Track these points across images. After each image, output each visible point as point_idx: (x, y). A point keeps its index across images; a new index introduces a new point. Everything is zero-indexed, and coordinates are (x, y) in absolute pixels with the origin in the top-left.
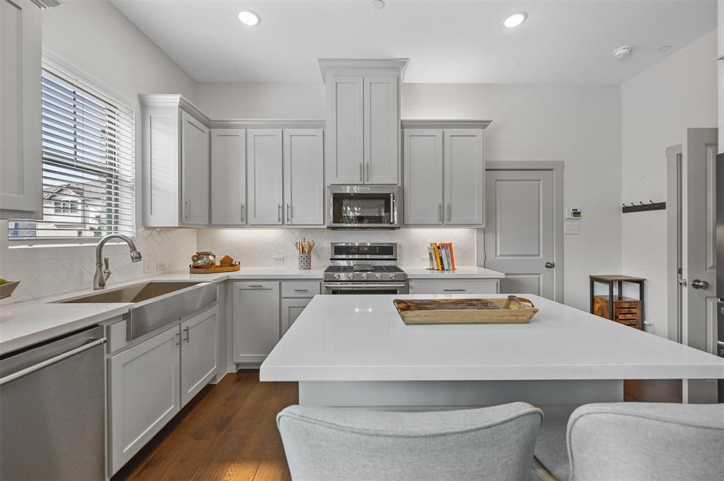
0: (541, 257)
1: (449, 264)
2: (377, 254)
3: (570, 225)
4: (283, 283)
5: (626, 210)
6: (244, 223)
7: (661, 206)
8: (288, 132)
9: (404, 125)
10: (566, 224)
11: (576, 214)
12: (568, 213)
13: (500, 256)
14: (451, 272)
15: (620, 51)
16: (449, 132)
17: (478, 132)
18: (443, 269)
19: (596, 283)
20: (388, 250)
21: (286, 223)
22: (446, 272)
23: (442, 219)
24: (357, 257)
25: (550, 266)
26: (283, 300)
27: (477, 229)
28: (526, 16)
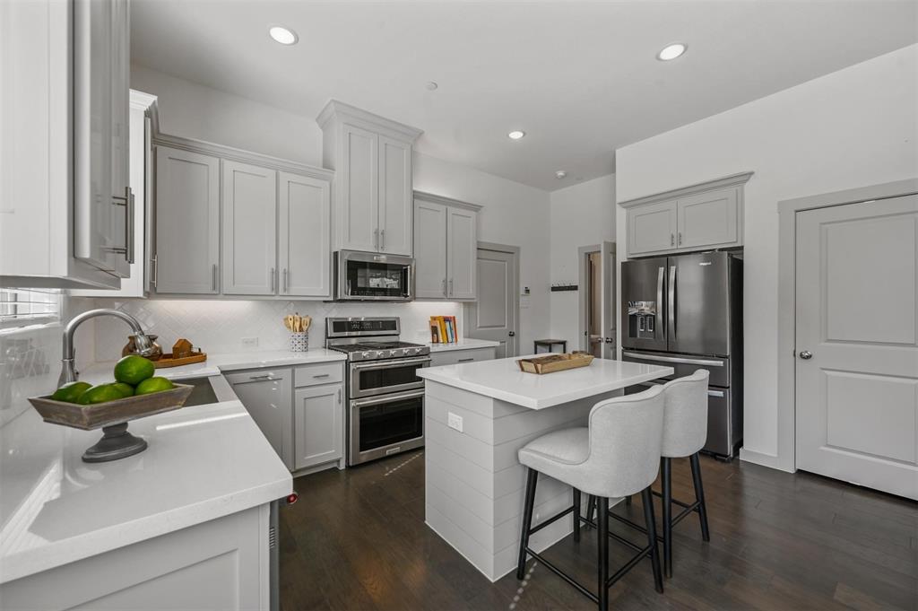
0: (506, 327)
1: (452, 337)
2: (382, 330)
3: (523, 300)
4: (296, 370)
5: (554, 289)
6: (216, 291)
7: (575, 288)
8: (284, 177)
9: (416, 196)
10: (521, 299)
11: (527, 291)
12: (522, 291)
13: (480, 327)
14: (454, 344)
15: (561, 173)
16: (452, 210)
17: (473, 214)
18: (438, 342)
19: (538, 347)
20: (391, 325)
21: (281, 292)
22: (450, 344)
23: (445, 293)
24: (359, 333)
25: (512, 335)
26: (296, 391)
27: (464, 303)
28: (524, 134)
